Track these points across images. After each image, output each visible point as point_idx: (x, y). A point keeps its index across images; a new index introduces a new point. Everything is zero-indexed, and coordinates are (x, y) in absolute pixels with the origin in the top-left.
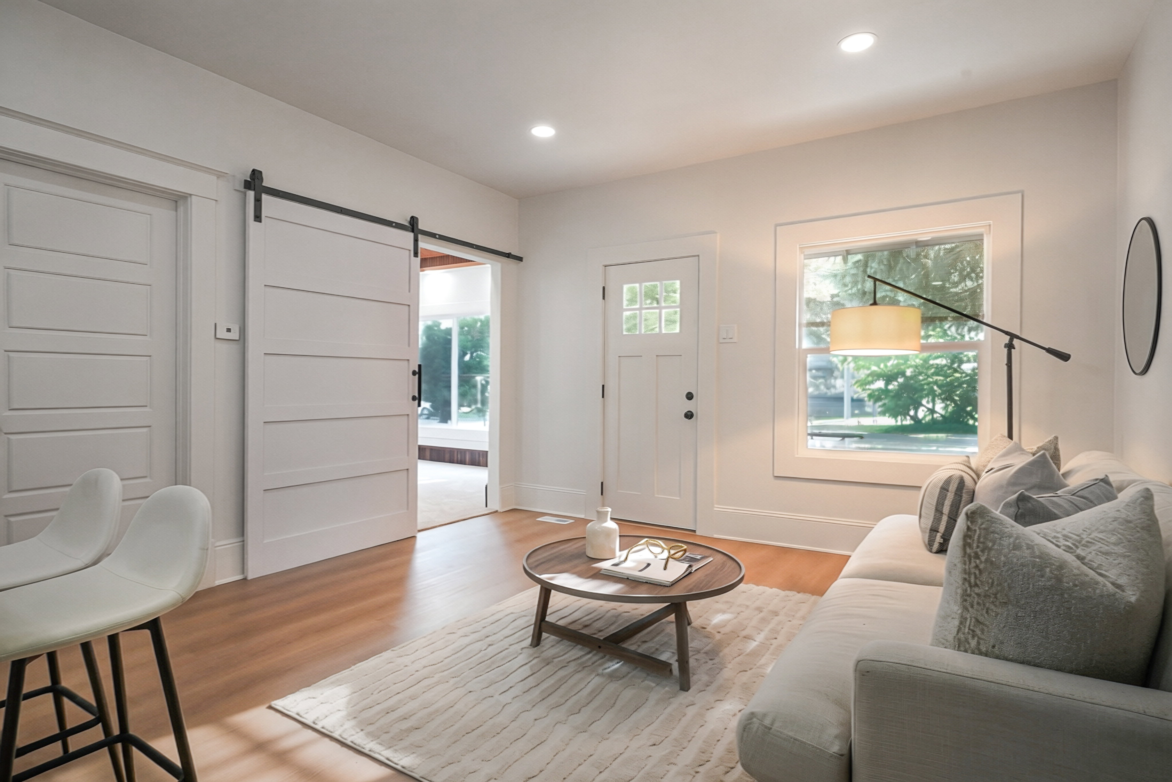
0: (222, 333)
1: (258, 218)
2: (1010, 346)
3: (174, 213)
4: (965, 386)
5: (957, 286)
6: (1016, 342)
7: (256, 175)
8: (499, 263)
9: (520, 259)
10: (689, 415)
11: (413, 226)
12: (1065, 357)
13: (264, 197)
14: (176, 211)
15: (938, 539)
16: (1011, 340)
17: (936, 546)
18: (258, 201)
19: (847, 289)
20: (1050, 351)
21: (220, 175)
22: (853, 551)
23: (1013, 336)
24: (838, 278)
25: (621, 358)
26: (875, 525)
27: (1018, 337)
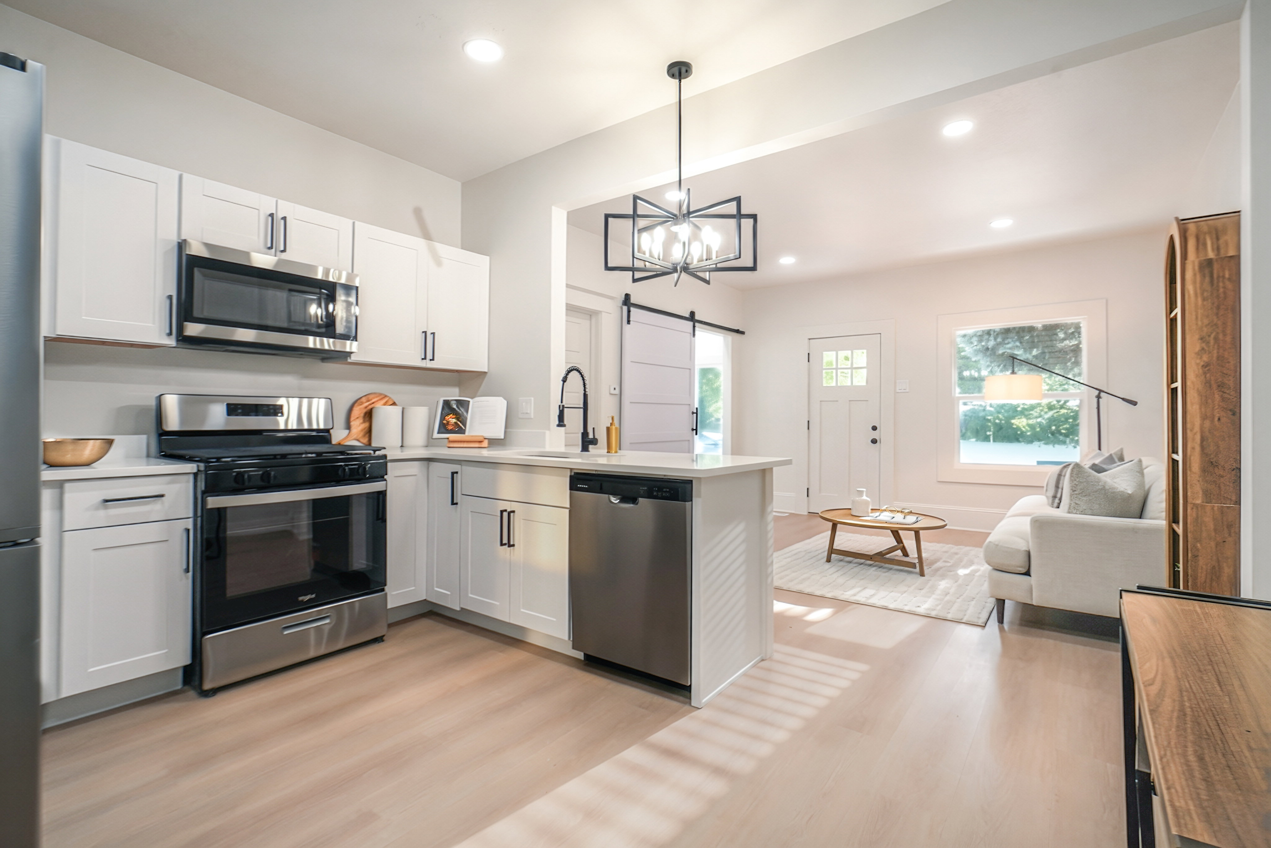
0: (613, 392)
1: (629, 322)
2: (1099, 397)
3: (588, 322)
4: (1071, 420)
5: (1062, 343)
6: (1102, 394)
7: (627, 296)
8: (730, 336)
9: (743, 333)
10: (874, 441)
11: (692, 317)
12: (1134, 403)
13: (632, 309)
14: (591, 320)
15: (1057, 501)
16: (1099, 394)
17: (1056, 505)
18: (629, 311)
19: (972, 345)
20: (1123, 399)
21: (611, 298)
22: (993, 529)
23: (1101, 391)
24: (966, 338)
25: (823, 403)
26: (1007, 512)
27: (1104, 392)
